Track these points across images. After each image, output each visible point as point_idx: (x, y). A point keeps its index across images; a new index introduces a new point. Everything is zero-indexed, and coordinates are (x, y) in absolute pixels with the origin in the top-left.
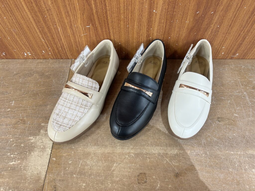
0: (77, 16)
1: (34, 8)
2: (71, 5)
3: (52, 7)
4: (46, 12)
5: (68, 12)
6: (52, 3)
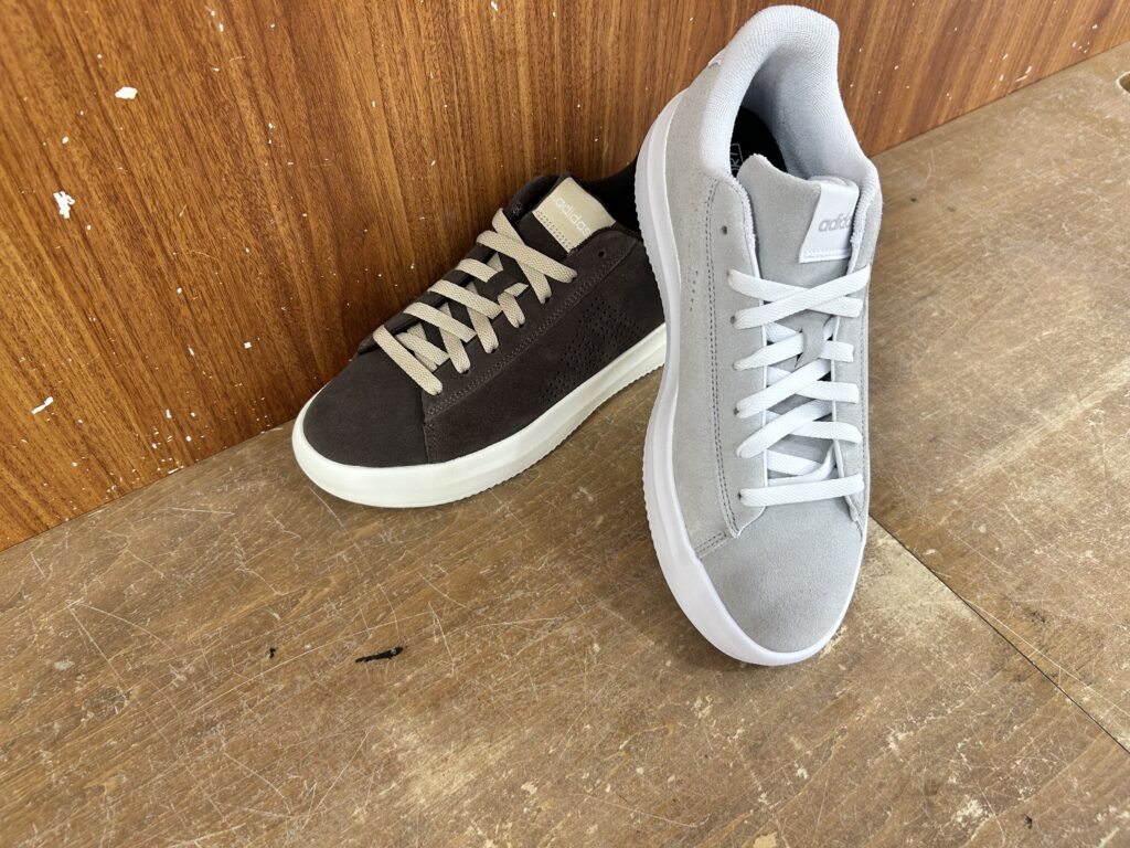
0: (674, 72)
1: (553, 80)
2: (670, 31)
3: (610, 59)
4: (588, 85)
5: (654, 63)
6: (618, 38)
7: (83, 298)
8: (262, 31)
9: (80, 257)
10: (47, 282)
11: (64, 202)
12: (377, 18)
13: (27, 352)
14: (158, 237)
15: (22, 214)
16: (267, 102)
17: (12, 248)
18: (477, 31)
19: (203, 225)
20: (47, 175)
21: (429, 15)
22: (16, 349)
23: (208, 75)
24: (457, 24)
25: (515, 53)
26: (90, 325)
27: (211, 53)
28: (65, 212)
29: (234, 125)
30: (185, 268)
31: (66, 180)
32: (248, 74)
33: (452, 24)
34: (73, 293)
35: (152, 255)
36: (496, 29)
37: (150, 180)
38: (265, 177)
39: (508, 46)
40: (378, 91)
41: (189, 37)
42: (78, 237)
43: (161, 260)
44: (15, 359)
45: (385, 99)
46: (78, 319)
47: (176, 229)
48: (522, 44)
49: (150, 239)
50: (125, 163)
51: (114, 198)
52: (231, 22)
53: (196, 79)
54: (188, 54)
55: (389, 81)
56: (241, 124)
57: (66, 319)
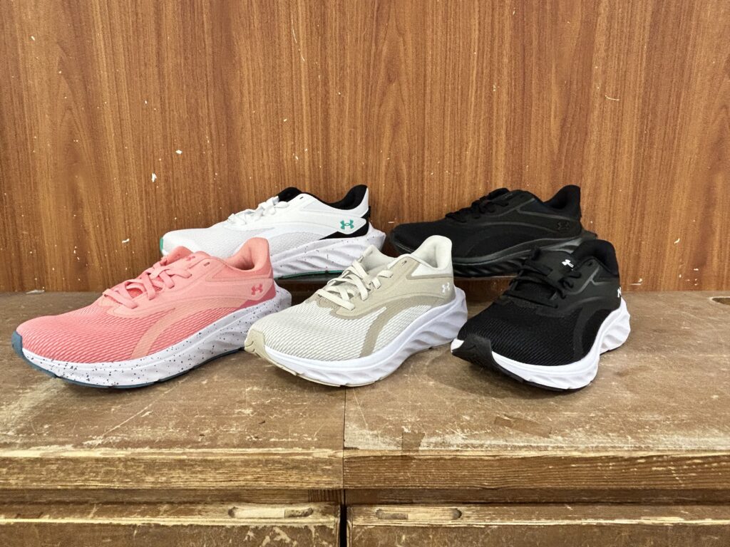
7: (148, 207)
8: (220, 146)
9: (152, 194)
10: (141, 199)
11: (154, 177)
12: (255, 151)
13: (129, 220)
14: (175, 197)
15: (143, 176)
16: (217, 167)
17: (137, 185)
18: (290, 165)
19: (189, 198)
20: (152, 168)
21: (273, 155)
22: (126, 218)
23: (202, 154)
24: (283, 161)
25: (304, 176)
26: (147, 218)
27: (204, 148)
28: (153, 180)
29: (205, 170)
30: (180, 212)
31: (157, 171)
32: (212, 156)
33: (281, 160)
34: (146, 206)
35: (171, 203)
36: (297, 166)
37: (177, 179)
38: (211, 189)
39: (302, 173)
40: (252, 174)
41: (199, 142)
42: (154, 189)
43: (173, 206)
44: (125, 221)
45: (254, 178)
46: (145, 214)
47: (181, 197)
48: (307, 173)
49: (172, 197)
50: (173, 172)
51: (166, 181)
52: (211, 140)
53: (198, 154)
54: (198, 147)
55: (256, 172)
56: (208, 170)
57: (142, 213)
